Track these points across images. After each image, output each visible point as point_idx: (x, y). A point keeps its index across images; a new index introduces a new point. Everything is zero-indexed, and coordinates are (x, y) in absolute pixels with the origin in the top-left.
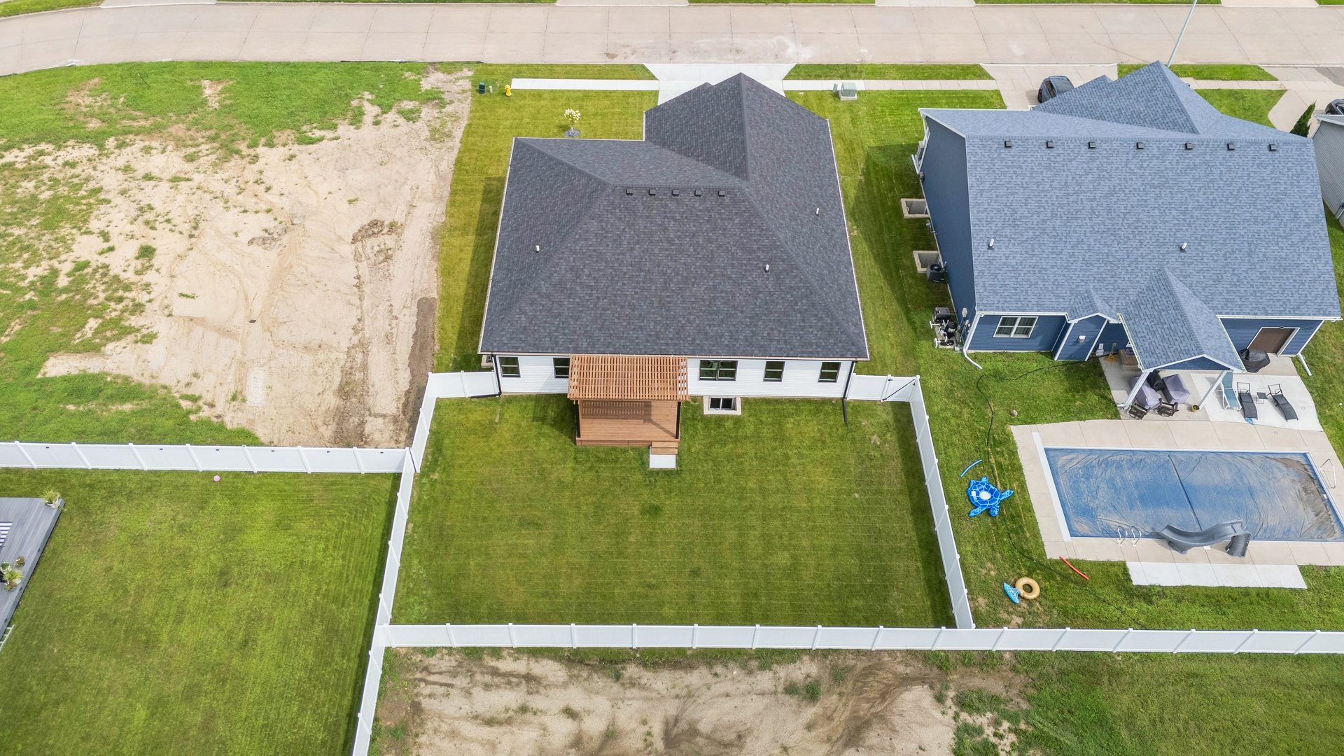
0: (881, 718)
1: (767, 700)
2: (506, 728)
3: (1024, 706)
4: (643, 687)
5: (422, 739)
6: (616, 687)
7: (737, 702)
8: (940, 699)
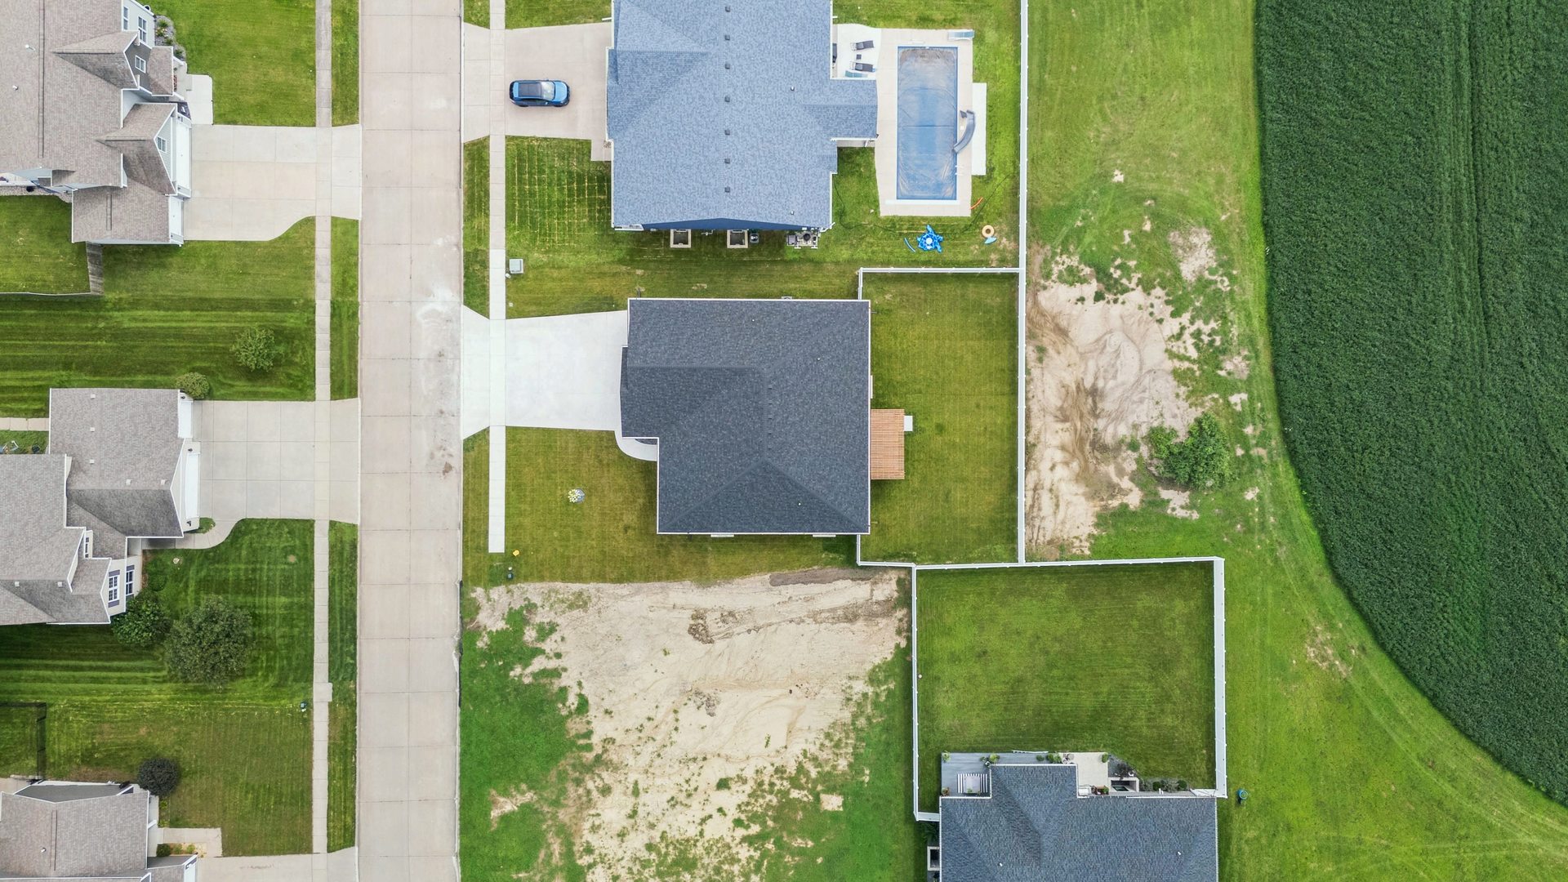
0: (1054, 318)
1: (1046, 372)
2: (1061, 499)
3: (1049, 247)
4: (1040, 433)
5: (1065, 537)
6: (1040, 446)
7: (1046, 387)
8: (1045, 288)
